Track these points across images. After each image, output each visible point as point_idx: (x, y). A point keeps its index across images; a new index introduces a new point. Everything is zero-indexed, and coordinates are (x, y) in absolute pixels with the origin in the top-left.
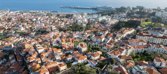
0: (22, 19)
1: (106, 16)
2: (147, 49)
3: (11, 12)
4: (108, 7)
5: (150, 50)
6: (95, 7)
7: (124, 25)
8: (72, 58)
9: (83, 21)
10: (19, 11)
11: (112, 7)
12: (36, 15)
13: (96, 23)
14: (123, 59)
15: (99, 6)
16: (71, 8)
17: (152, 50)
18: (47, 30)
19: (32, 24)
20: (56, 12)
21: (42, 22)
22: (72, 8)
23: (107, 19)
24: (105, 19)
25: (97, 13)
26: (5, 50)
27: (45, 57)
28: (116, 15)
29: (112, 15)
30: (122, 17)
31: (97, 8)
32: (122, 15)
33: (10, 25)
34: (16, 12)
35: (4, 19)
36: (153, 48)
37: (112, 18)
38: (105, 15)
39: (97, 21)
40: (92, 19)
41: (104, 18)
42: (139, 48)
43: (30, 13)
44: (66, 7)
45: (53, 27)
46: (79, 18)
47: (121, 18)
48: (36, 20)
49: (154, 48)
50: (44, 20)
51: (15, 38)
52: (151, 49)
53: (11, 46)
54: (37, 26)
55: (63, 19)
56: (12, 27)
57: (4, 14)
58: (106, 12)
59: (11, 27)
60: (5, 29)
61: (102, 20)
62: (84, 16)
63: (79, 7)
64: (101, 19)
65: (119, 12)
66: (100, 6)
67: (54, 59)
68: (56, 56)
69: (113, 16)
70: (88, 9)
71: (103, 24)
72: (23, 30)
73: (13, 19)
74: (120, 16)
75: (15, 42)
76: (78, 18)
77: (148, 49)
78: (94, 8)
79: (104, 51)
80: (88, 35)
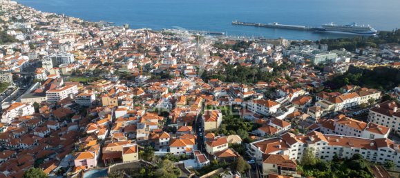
0: (140, 46)
1: (340, 52)
2: (372, 152)
3: (129, 31)
4: (357, 28)
5: (381, 157)
6: (320, 27)
7: (355, 80)
8: (168, 139)
9: (271, 58)
10: (143, 30)
11: (369, 29)
12: (172, 39)
13: (304, 66)
14: (272, 165)
15: (332, 25)
16: (257, 26)
17: (389, 156)
18: (171, 73)
19: (155, 57)
20: (217, 34)
21: (176, 55)
22: (261, 26)
23: (338, 59)
24: (335, 59)
25: (317, 42)
26: (77, 105)
27: (120, 128)
28: (371, 49)
29: (358, 51)
30: (387, 58)
31: (324, 30)
32: (389, 51)
33: (112, 57)
34: (138, 30)
35: (109, 44)
36: (393, 153)
37: (356, 58)
38: (339, 48)
39: (306, 63)
40: (295, 56)
41: (332, 55)
42: (348, 143)
43: (164, 34)
44: (245, 25)
45: (188, 68)
46: (264, 51)
47: (382, 61)
48: (166, 49)
49: (396, 154)
50: (182, 51)
51: (109, 82)
52: (386, 154)
53: (89, 97)
54: (162, 62)
55: (225, 51)
56: (116, 60)
57: (114, 33)
58: (346, 40)
59: (113, 61)
60: (101, 62)
61: (324, 60)
62: (280, 47)
63: (277, 24)
64: (319, 59)
65: (385, 43)
66: (335, 25)
67: (133, 136)
68: (137, 130)
69: (361, 54)
70: (301, 30)
71: (322, 70)
72: (131, 70)
73: (125, 45)
74: (380, 55)
75: (103, 91)
76: (261, 50)
77: (376, 151)
78: (317, 29)
79: (253, 137)
80: (247, 94)
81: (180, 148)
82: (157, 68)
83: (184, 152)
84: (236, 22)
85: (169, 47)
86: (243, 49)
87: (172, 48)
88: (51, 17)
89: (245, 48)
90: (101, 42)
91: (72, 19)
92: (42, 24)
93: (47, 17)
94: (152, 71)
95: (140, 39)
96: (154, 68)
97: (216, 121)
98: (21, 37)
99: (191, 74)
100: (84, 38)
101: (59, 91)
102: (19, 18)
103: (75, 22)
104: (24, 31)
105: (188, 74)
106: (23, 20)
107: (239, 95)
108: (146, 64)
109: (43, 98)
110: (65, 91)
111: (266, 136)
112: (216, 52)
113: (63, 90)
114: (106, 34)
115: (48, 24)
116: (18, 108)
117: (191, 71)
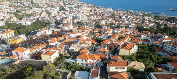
0: (113, 15)
3: (111, 10)
12: (130, 14)
19: (118, 20)
21: (129, 20)
34: (115, 10)
35: (99, 14)
43: (127, 12)
50: (133, 19)
55: (160, 21)
56: (98, 20)
57: (104, 10)
68: (72, 45)
72: (103, 24)
73: (106, 15)
79: (159, 69)
80: (166, 39)
81: (84, 61)
82: (116, 25)
83: (87, 65)
84: (171, 9)
85: (126, 17)
86: (173, 21)
87: (128, 17)
88: (83, 3)
89: (174, 21)
90: (96, 13)
91: (90, 5)
92: (78, 6)
93: (81, 4)
94: (113, 26)
95: (114, 13)
96: (115, 24)
97: (130, 50)
98: (68, 9)
99: (132, 28)
100: (91, 11)
101: (65, 27)
102: (71, 3)
103: (91, 6)
104: (70, 8)
105: (130, 27)
106: (72, 4)
107: (160, 40)
108: (111, 22)
109: (58, 29)
110: (68, 27)
111: (173, 71)
112: (154, 21)
113: (67, 27)
114: (100, 10)
115: (80, 6)
116: (45, 31)
117: (133, 26)
